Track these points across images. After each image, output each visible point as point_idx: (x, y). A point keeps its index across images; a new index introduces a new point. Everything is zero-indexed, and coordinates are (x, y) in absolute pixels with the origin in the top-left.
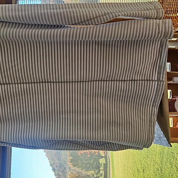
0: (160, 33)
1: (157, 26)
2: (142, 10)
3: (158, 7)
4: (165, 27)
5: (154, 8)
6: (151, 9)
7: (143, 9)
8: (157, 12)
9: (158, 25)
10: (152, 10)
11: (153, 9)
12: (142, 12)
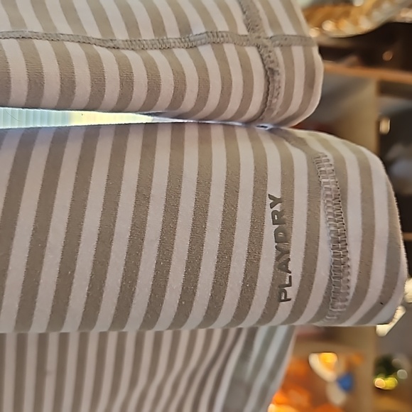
0: (291, 292)
1: (270, 229)
2: (135, 43)
3: (274, 23)
4: (340, 241)
5: (242, 30)
6: (215, 40)
7: (147, 34)
8: (270, 73)
9: (279, 219)
10: (230, 50)
11: (240, 42)
12: (134, 58)
